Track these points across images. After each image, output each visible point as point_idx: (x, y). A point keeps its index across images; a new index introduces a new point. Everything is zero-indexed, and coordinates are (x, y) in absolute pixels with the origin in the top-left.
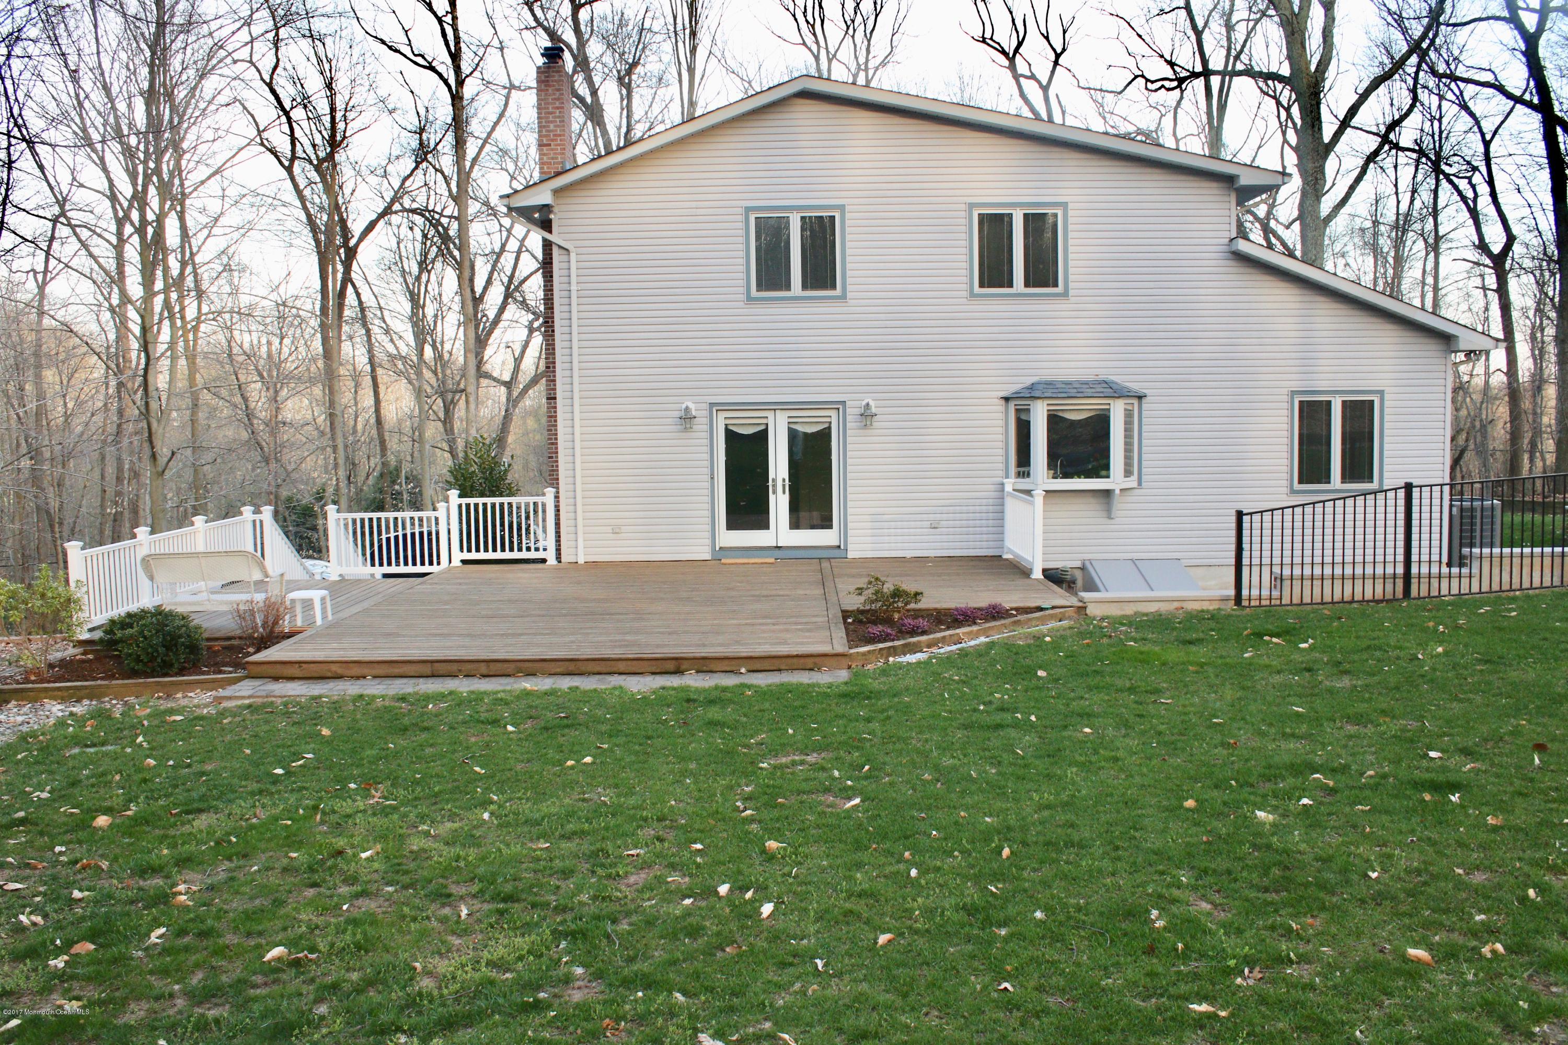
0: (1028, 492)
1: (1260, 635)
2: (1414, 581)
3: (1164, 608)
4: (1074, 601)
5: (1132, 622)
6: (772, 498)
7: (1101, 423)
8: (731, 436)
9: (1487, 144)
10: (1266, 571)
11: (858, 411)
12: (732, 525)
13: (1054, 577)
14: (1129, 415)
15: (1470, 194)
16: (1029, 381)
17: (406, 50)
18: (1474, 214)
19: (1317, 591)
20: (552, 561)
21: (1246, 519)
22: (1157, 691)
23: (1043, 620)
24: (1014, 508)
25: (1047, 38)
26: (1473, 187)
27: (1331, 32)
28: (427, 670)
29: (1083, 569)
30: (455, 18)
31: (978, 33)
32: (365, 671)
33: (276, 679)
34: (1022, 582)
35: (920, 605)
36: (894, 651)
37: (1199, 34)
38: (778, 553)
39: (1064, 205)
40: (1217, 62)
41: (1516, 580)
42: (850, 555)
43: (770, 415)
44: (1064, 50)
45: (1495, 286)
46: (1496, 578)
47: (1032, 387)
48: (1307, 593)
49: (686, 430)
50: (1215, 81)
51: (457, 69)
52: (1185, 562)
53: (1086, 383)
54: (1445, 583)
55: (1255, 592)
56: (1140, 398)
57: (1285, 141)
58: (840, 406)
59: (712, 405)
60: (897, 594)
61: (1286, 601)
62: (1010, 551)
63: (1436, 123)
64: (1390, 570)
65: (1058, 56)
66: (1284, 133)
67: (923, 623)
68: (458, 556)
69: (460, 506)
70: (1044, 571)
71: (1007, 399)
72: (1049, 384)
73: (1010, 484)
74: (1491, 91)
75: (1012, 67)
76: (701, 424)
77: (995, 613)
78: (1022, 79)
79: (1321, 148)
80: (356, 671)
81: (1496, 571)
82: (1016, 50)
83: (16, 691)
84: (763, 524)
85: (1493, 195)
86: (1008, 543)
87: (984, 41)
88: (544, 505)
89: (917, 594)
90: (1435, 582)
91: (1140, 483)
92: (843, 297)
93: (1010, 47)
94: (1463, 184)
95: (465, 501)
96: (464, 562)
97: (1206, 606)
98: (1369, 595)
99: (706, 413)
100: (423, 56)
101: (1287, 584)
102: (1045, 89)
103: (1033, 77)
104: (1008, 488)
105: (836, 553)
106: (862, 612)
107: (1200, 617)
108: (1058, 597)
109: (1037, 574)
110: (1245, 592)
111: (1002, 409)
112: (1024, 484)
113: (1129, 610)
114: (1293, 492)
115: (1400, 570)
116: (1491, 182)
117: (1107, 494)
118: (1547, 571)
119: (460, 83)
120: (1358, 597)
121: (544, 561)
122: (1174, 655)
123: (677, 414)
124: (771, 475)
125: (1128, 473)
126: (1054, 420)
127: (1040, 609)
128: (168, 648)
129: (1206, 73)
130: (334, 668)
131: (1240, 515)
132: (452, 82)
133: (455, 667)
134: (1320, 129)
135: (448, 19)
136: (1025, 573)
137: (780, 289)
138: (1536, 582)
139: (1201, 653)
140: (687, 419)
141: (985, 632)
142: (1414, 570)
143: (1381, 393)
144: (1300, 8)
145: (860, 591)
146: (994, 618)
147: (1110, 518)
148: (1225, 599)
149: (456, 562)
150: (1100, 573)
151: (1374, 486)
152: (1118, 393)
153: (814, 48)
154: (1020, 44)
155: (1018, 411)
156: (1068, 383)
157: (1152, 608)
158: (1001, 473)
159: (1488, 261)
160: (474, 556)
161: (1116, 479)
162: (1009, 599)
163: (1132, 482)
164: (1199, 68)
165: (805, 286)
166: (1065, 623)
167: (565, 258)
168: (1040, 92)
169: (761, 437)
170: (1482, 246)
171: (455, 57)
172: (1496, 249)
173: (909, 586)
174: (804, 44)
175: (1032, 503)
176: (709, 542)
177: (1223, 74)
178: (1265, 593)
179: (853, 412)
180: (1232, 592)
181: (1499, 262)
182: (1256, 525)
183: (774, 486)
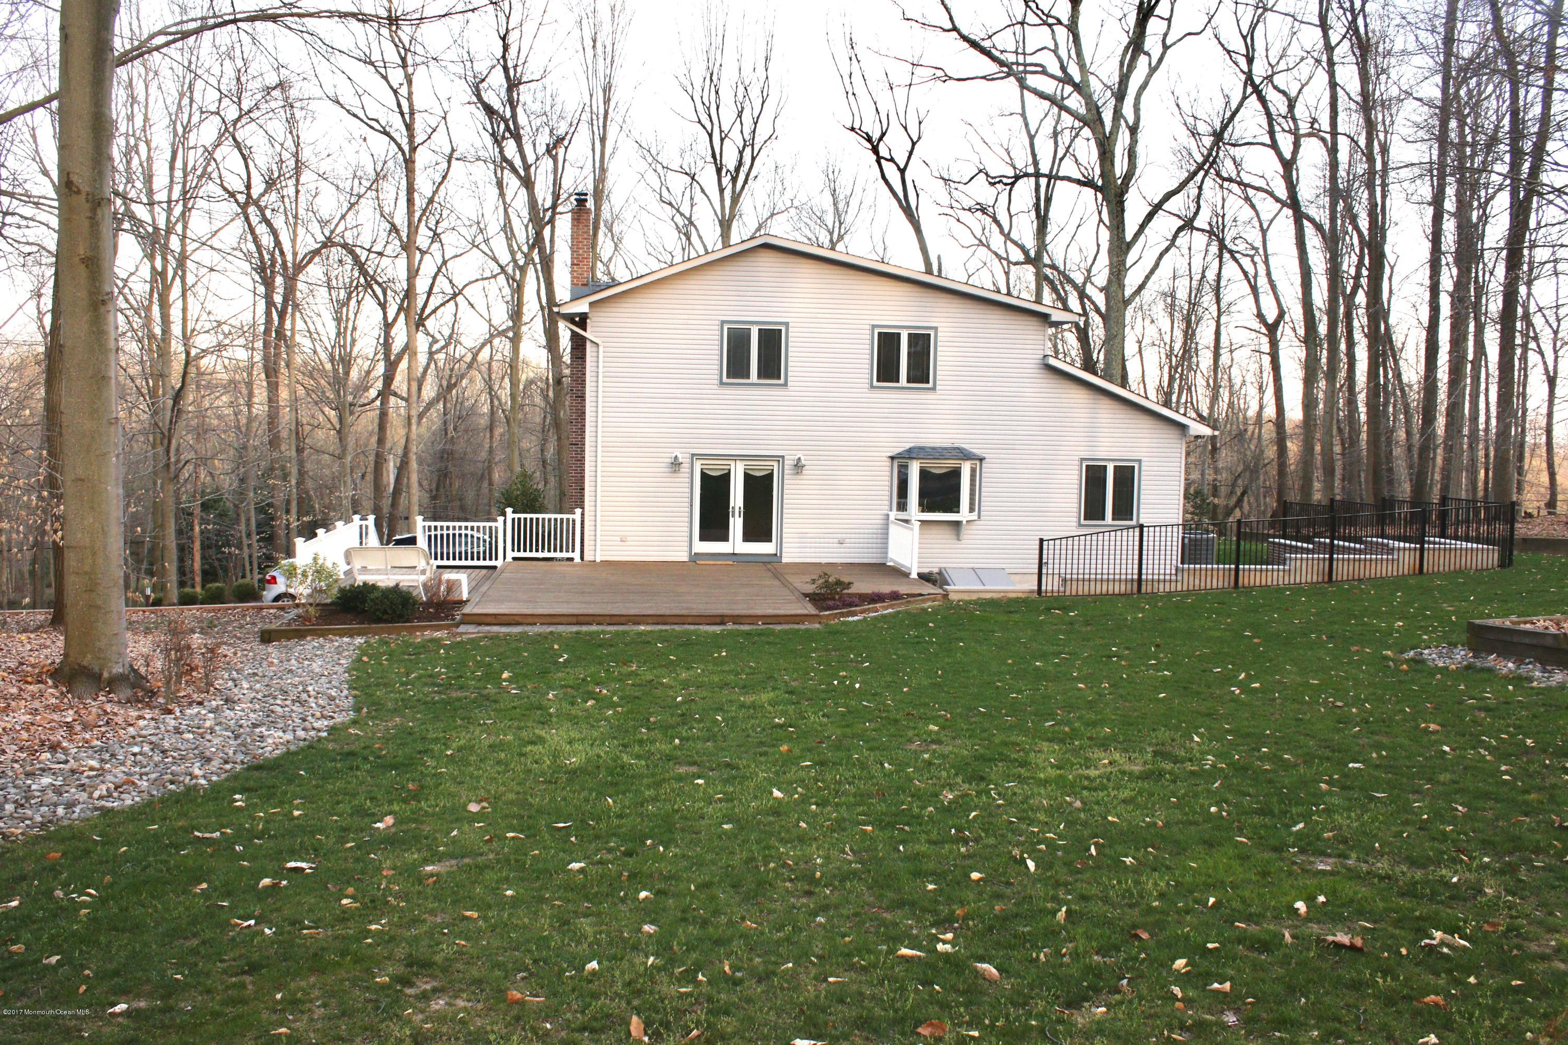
0: (907, 521)
1: (1049, 609)
2: (1144, 583)
3: (995, 596)
4: (940, 591)
5: (976, 602)
6: (731, 520)
7: (955, 474)
8: (704, 476)
9: (1264, 232)
10: (1056, 577)
11: (792, 463)
12: (703, 538)
13: (925, 577)
14: (973, 471)
15: (1251, 272)
16: (908, 446)
17: (362, 116)
18: (1254, 289)
19: (1086, 588)
20: (577, 559)
21: (1045, 543)
22: (993, 631)
23: (924, 601)
24: (896, 531)
25: (905, 128)
26: (1255, 264)
27: (1134, 152)
28: (574, 620)
29: (940, 573)
30: (410, 94)
31: (849, 126)
32: (536, 620)
33: (480, 624)
34: (906, 580)
35: (850, 591)
36: (843, 615)
37: (1032, 138)
38: (735, 558)
39: (936, 329)
40: (1045, 168)
41: (1203, 584)
42: (784, 560)
43: (732, 463)
44: (919, 138)
45: (1268, 351)
46: (1191, 583)
47: (910, 450)
48: (1080, 589)
49: (675, 472)
50: (1043, 181)
51: (411, 137)
52: (1008, 571)
53: (946, 449)
54: (1167, 585)
55: (1050, 588)
56: (981, 460)
57: (1101, 220)
58: (780, 459)
59: (693, 455)
60: (839, 583)
61: (1068, 593)
62: (892, 560)
63: (1220, 219)
64: (1129, 577)
65: (914, 144)
66: (1100, 213)
67: (856, 600)
68: (510, 555)
69: (513, 520)
70: (919, 574)
71: (892, 458)
72: (922, 449)
73: (894, 514)
74: (1264, 195)
75: (875, 150)
76: (685, 468)
77: (895, 596)
78: (883, 161)
79: (1124, 246)
80: (530, 620)
81: (1191, 579)
82: (881, 139)
83: (309, 630)
84: (725, 538)
85: (1269, 274)
86: (891, 555)
87: (853, 129)
88: (574, 521)
89: (850, 583)
90: (1156, 584)
91: (979, 517)
92: (786, 384)
93: (876, 136)
94: (1246, 263)
95: (517, 516)
96: (514, 559)
97: (1020, 595)
98: (1117, 591)
99: (689, 460)
100: (377, 121)
101: (1069, 583)
102: (902, 171)
103: (892, 160)
104: (892, 518)
105: (774, 559)
106: (814, 594)
107: (1016, 601)
108: (928, 589)
109: (914, 575)
110: (1043, 588)
111: (889, 464)
112: (902, 515)
113: (974, 597)
114: (1080, 525)
115: (1135, 577)
116: (1266, 262)
117: (957, 524)
118: (1221, 579)
119: (413, 149)
120: (1111, 592)
121: (571, 559)
122: (1002, 618)
123: (669, 460)
124: (732, 504)
125: (972, 510)
126: (924, 475)
127: (921, 595)
128: (403, 606)
129: (1037, 175)
130: (517, 618)
131: (1041, 541)
132: (406, 148)
133: (590, 619)
134: (1123, 230)
135: (404, 91)
136: (906, 575)
137: (742, 377)
138: (1215, 586)
139: (1016, 617)
140: (676, 464)
141: (891, 607)
142: (1144, 577)
143: (1140, 461)
144: (1110, 133)
145: (814, 581)
146: (895, 599)
147: (959, 539)
148: (1032, 592)
149: (509, 559)
150: (952, 575)
151: (1134, 523)
152: (966, 455)
153: (708, 126)
154: (883, 135)
155: (900, 466)
156: (933, 448)
157: (988, 596)
158: (887, 507)
159: (1264, 330)
160: (522, 554)
161: (964, 514)
162: (903, 589)
163: (974, 516)
164: (1031, 170)
165: (759, 377)
166: (936, 603)
167: (595, 349)
168: (898, 174)
169: (725, 479)
170: (1260, 316)
171: (409, 127)
172: (1270, 320)
173: (845, 579)
174: (700, 122)
175: (912, 529)
176: (687, 549)
177: (1050, 177)
178: (1056, 588)
179: (789, 463)
180: (1036, 588)
181: (1272, 329)
182: (1051, 547)
183: (733, 512)
